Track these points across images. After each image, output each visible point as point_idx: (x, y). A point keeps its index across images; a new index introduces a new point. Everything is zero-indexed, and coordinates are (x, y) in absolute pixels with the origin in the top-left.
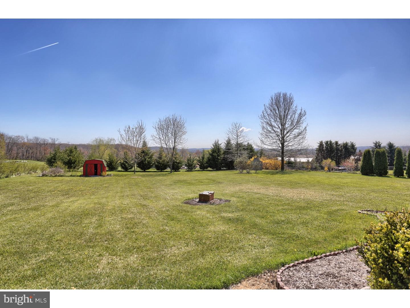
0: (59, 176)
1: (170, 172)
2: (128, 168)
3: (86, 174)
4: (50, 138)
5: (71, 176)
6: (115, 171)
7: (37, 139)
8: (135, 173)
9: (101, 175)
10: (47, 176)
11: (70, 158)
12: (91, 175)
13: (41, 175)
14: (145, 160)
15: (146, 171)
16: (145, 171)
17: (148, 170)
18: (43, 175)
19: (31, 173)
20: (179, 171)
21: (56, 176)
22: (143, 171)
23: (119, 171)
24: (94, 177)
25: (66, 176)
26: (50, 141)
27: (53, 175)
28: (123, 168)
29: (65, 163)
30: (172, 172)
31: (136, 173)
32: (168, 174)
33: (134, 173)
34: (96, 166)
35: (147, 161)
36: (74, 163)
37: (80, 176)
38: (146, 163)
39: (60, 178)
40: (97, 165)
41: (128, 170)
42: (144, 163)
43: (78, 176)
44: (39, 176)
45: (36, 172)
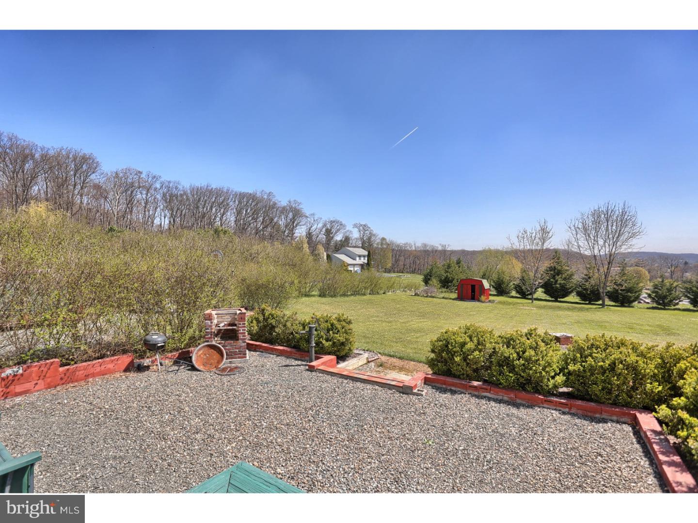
0: (430, 297)
1: (601, 307)
2: (526, 293)
3: (460, 298)
4: (440, 244)
5: (443, 298)
6: (506, 296)
7: (425, 245)
8: (532, 302)
9: (479, 300)
10: (418, 295)
11: (447, 276)
12: (466, 299)
13: (414, 294)
14: (556, 281)
15: (559, 300)
16: (556, 301)
17: (562, 300)
18: (415, 295)
19: (406, 291)
20: (632, 307)
21: (427, 297)
22: (553, 299)
23: (513, 297)
24: (470, 301)
25: (438, 298)
26: (440, 248)
27: (425, 295)
28: (518, 292)
29: (441, 281)
30: (606, 307)
31: (534, 302)
32: (596, 308)
33: (530, 301)
34: (473, 287)
35: (560, 284)
36: (451, 282)
37: (453, 299)
38: (556, 287)
39: (431, 299)
40: (474, 285)
41: (527, 297)
42: (553, 287)
43: (450, 299)
44: (412, 295)
45: (411, 290)
